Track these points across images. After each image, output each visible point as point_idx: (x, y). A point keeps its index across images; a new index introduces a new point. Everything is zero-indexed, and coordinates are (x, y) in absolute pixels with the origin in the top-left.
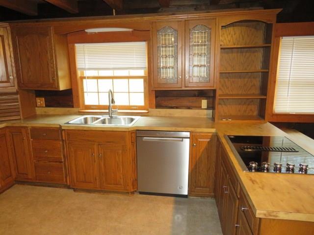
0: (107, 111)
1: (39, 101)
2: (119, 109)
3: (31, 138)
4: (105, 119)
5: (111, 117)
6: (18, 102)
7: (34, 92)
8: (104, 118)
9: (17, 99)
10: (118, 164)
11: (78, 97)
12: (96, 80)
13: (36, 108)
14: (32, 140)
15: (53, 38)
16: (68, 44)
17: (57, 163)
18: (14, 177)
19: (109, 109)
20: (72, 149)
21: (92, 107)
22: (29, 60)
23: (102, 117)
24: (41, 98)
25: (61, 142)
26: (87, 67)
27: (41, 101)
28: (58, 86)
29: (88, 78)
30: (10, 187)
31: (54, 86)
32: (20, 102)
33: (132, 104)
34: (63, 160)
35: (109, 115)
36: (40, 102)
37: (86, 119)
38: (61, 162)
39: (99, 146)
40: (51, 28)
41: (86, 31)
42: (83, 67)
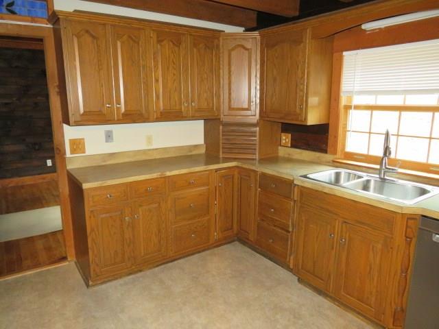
0: (378, 167)
1: (284, 138)
2: (400, 167)
3: (259, 188)
4: (368, 181)
5: (383, 180)
6: (255, 136)
7: (280, 124)
8: (369, 178)
9: (255, 132)
10: (371, 268)
11: (336, 137)
12: (369, 112)
13: (280, 148)
14: (259, 189)
15: (309, 45)
16: (332, 54)
17: (283, 232)
18: (235, 232)
19: (381, 164)
20: (303, 218)
21: (356, 157)
22: (275, 80)
23: (365, 177)
24: (287, 134)
25: (292, 203)
26: (357, 88)
27: (286, 138)
28: (306, 119)
29: (357, 107)
30: (229, 243)
31: (300, 119)
32: (258, 137)
33: (431, 161)
34: (291, 230)
35: (380, 174)
36: (285, 140)
37: (338, 175)
38: (288, 232)
39: (344, 225)
40: (308, 31)
41: (363, 27)
42: (350, 89)
